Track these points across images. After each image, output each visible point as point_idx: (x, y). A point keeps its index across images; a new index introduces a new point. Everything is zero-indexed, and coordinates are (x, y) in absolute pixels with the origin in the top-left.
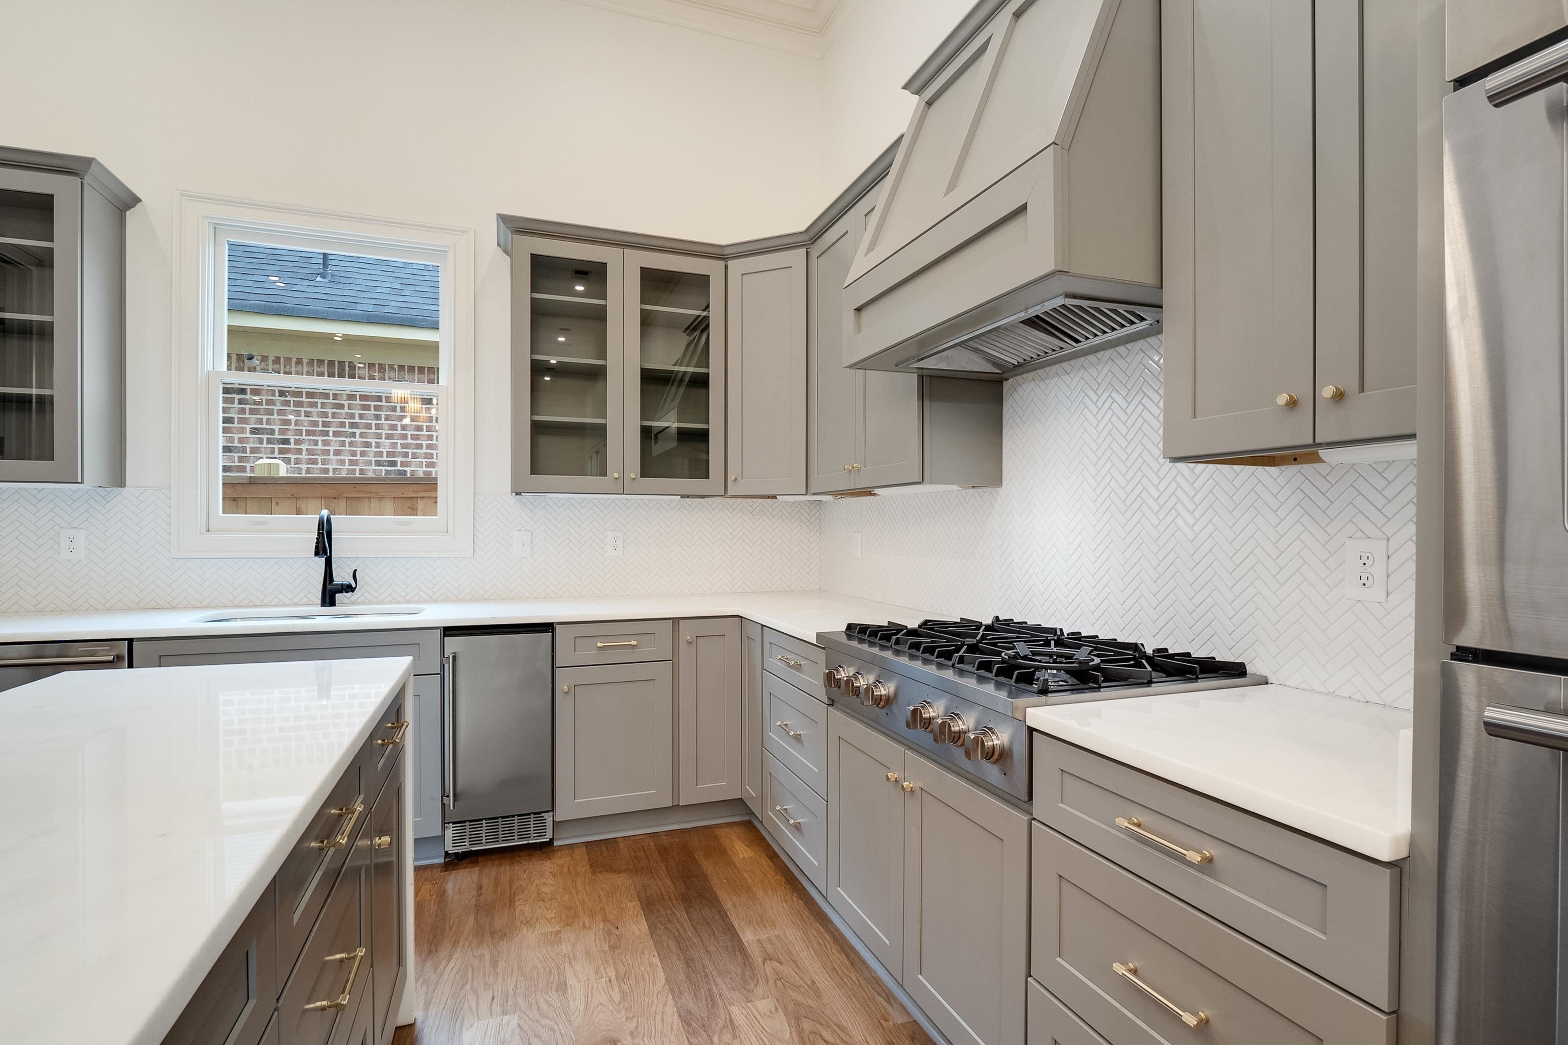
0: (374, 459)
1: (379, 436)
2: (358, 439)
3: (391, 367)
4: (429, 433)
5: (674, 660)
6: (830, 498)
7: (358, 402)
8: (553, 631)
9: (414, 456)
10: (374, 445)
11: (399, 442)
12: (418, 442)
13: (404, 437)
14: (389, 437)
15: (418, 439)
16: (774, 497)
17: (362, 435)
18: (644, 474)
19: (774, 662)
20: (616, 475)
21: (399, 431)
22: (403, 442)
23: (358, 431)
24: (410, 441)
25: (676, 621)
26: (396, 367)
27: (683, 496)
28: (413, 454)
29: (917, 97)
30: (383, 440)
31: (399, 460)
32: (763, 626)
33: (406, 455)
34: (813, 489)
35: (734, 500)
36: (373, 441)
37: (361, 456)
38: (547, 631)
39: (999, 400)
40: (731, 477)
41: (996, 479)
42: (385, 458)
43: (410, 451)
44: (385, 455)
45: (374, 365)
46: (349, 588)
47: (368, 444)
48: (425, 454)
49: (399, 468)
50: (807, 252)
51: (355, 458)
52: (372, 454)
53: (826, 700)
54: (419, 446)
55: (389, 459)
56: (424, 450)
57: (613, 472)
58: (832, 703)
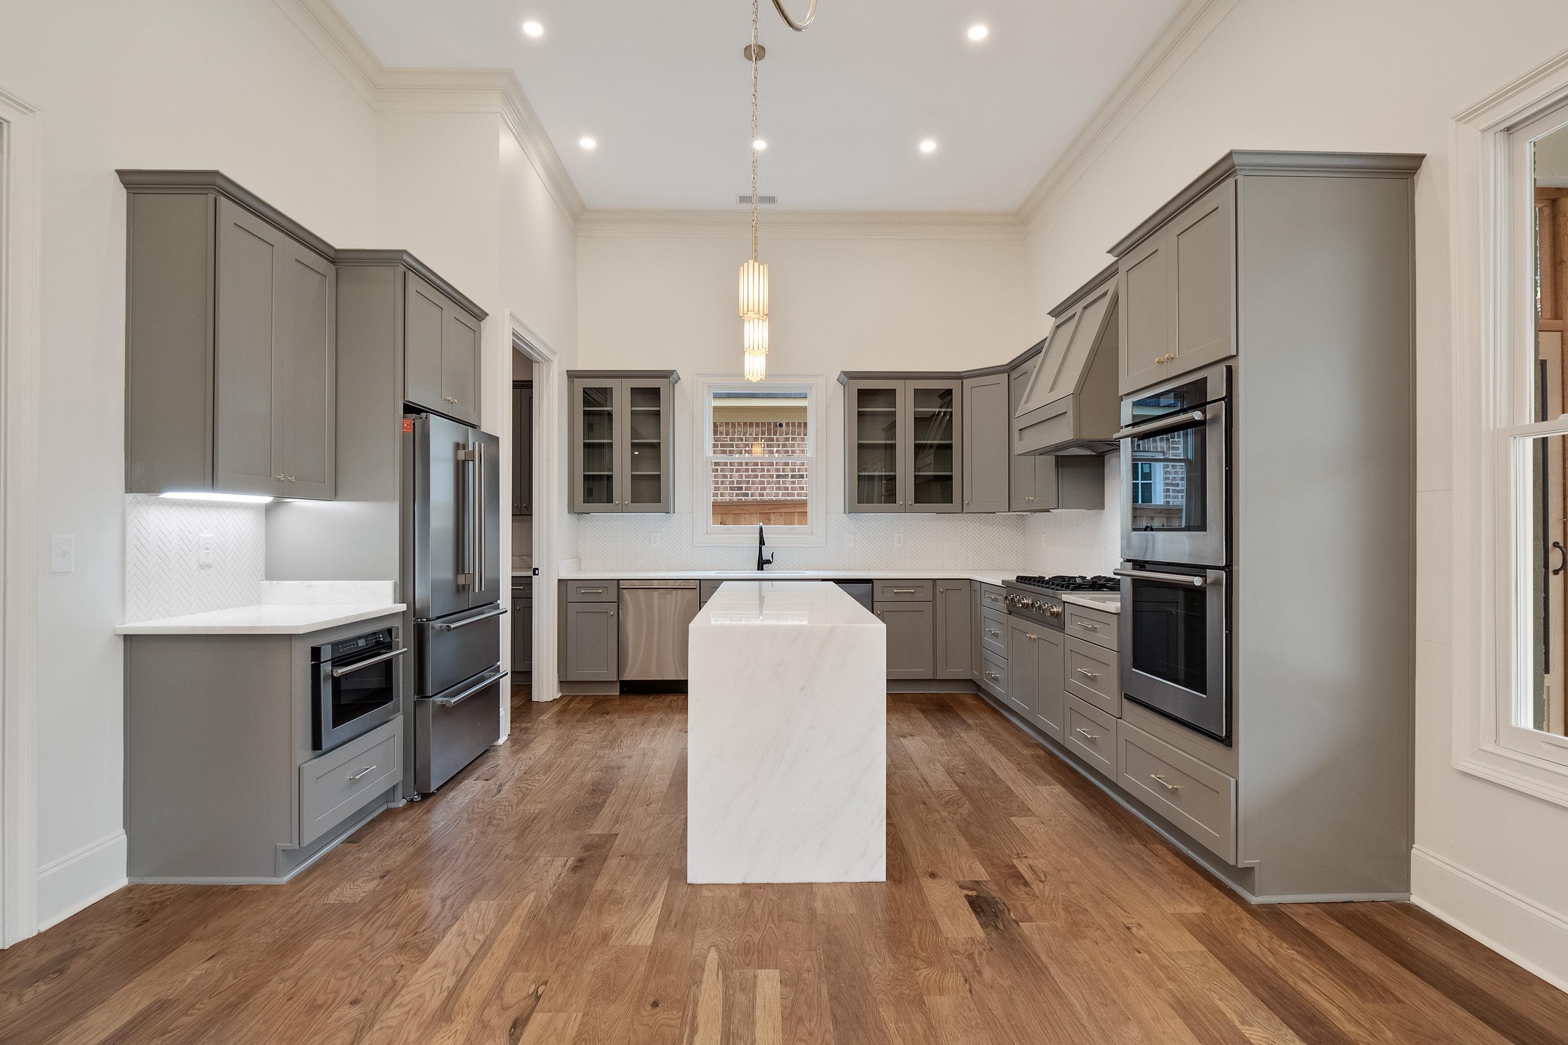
0: (729, 486)
1: (732, 470)
2: (719, 473)
3: (739, 424)
4: (762, 467)
5: (934, 601)
6: (1028, 513)
7: (719, 448)
8: (873, 583)
9: (753, 483)
10: (729, 476)
11: (744, 474)
12: (756, 473)
13: (747, 470)
14: (738, 471)
15: (755, 472)
16: (994, 513)
17: (722, 470)
18: (915, 502)
19: (986, 601)
20: (901, 503)
21: (744, 467)
22: (747, 474)
23: (719, 468)
24: (750, 473)
25: (934, 580)
26: (742, 424)
27: (937, 513)
28: (752, 481)
29: (1054, 318)
30: (734, 473)
31: (744, 486)
32: (981, 582)
33: (748, 482)
34: (1012, 509)
35: (969, 514)
36: (728, 474)
37: (721, 484)
38: (870, 583)
39: (1103, 465)
40: (966, 502)
41: (1101, 506)
42: (735, 485)
43: (750, 480)
44: (735, 483)
45: (729, 423)
46: (769, 562)
47: (725, 476)
48: (760, 481)
49: (744, 491)
50: (1009, 375)
51: (717, 486)
52: (728, 483)
53: (1007, 612)
54: (756, 476)
55: (738, 486)
56: (759, 479)
57: (900, 501)
58: (1010, 613)
